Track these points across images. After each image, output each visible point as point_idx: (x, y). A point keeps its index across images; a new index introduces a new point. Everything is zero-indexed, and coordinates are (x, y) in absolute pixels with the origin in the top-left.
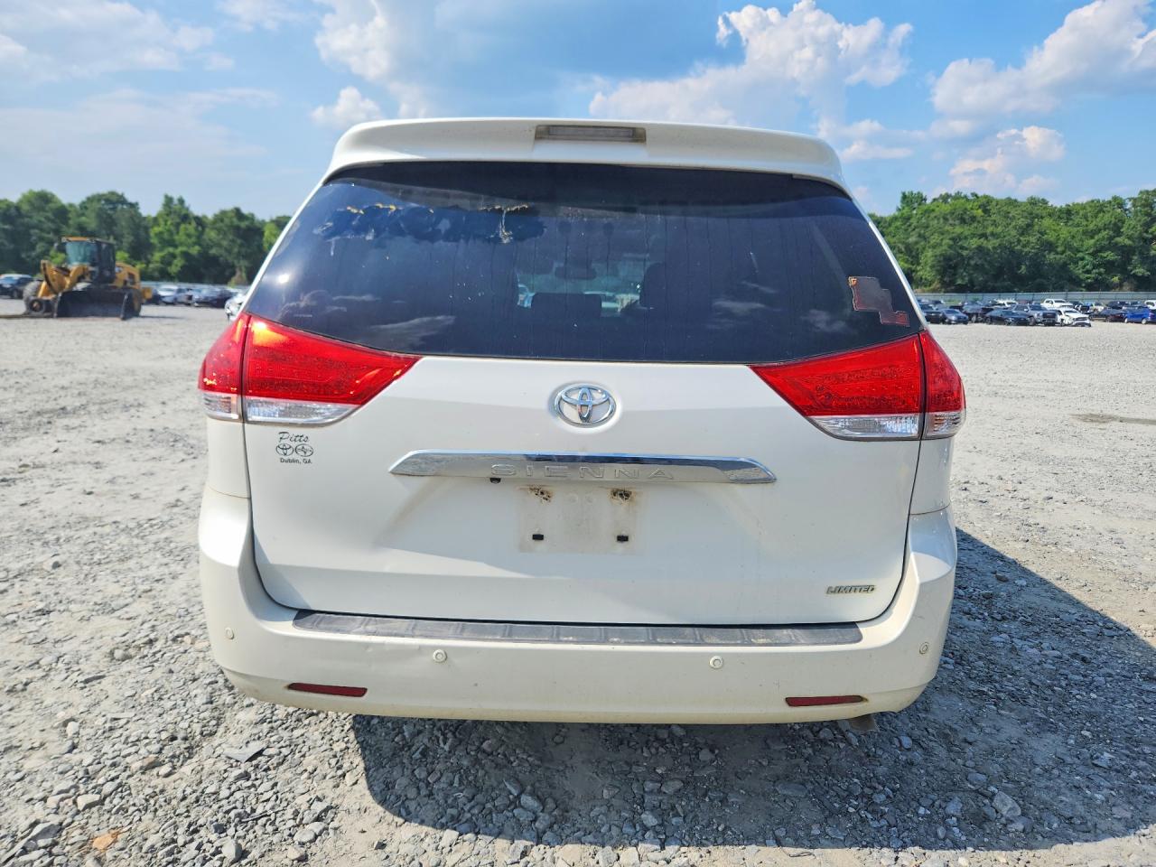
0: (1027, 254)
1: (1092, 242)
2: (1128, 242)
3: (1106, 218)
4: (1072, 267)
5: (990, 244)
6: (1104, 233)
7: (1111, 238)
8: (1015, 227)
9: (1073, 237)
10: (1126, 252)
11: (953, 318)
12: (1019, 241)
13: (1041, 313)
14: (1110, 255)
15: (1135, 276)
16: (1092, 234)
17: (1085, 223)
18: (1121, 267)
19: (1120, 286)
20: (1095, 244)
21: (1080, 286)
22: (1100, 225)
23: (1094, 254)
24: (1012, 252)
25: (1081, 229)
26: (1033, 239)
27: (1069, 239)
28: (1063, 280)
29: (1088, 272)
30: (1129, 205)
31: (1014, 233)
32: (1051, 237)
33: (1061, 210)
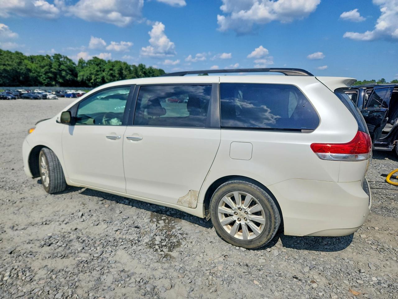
0: (22, 73)
1: (43, 70)
2: (55, 71)
3: (46, 62)
4: (39, 78)
5: (8, 68)
6: (47, 67)
7: (49, 69)
8: (15, 62)
9: (37, 68)
10: (55, 74)
11: (10, 97)
12: (18, 68)
13: (41, 95)
14: (50, 75)
15: (59, 82)
16: (43, 67)
17: (39, 63)
18: (54, 79)
19: (55, 85)
20: (45, 71)
21: (43, 85)
22: (45, 64)
23: (45, 74)
24: (17, 72)
25: (39, 65)
26: (24, 68)
27: (36, 68)
28: (36, 83)
29: (45, 80)
30: (52, 58)
31: (16, 64)
32: (29, 67)
33: (29, 57)
